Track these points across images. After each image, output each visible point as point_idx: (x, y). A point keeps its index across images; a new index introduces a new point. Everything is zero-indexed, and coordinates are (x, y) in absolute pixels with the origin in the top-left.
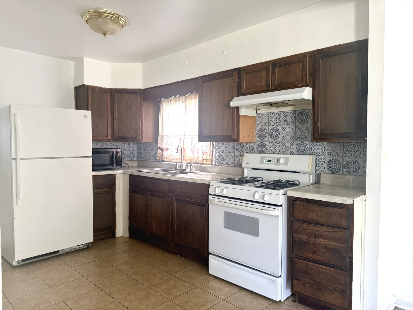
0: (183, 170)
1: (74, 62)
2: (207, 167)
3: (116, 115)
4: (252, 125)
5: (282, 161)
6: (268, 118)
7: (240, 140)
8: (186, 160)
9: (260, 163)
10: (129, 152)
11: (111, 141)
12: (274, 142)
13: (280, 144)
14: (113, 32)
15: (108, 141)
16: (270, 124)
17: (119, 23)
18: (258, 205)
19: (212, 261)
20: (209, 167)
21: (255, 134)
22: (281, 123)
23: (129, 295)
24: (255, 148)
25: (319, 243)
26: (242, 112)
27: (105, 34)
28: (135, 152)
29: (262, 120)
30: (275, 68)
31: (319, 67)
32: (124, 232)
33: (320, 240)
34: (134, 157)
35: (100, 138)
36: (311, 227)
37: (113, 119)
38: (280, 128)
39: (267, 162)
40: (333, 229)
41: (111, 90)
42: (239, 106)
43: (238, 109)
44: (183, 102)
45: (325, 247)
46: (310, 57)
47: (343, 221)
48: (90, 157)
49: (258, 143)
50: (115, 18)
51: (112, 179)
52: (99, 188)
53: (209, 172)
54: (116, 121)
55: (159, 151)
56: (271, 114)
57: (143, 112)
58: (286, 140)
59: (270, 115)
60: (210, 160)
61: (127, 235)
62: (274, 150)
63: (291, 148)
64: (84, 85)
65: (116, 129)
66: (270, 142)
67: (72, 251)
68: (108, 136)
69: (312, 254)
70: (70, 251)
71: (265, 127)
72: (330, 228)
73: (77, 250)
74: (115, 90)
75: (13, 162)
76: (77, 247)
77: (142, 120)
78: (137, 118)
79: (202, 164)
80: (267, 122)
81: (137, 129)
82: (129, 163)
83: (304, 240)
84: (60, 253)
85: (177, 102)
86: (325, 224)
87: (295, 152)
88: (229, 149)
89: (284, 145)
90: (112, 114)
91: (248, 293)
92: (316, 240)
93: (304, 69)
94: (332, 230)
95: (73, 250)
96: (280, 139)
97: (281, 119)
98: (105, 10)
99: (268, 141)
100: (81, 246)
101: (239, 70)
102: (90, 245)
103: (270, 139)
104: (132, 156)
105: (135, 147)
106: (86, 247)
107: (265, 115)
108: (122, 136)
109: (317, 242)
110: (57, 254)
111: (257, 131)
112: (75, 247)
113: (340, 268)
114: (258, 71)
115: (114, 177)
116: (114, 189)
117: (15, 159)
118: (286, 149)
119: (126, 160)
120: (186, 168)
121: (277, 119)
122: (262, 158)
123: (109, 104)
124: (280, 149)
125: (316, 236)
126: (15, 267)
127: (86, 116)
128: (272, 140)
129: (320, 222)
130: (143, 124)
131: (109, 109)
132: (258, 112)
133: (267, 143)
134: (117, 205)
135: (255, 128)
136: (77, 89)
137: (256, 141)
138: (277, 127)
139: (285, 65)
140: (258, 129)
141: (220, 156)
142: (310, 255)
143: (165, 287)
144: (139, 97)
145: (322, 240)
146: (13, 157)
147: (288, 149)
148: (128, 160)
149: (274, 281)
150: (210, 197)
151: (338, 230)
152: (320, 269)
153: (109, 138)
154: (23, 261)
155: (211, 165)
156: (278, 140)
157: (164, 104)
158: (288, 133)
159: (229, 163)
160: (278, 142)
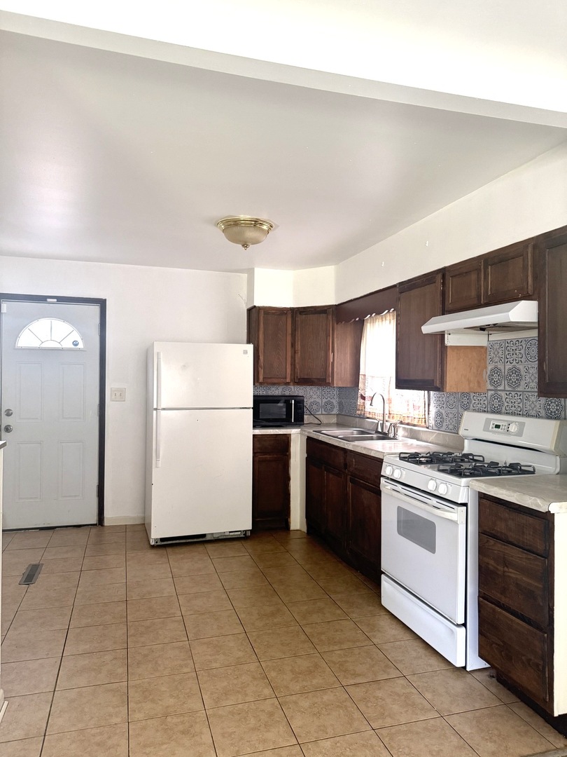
0: (385, 434)
1: (246, 275)
2: (419, 431)
3: (298, 346)
4: (477, 362)
5: (513, 428)
6: (503, 349)
7: (447, 388)
8: (393, 417)
9: (484, 430)
10: (324, 400)
11: (291, 384)
12: (513, 393)
13: (521, 397)
14: (256, 242)
15: (287, 384)
16: (506, 360)
17: (263, 230)
18: (434, 501)
19: (386, 584)
20: (422, 431)
21: (486, 376)
22: (522, 360)
23: (254, 606)
24: (486, 402)
25: (509, 576)
26: (450, 341)
27: (245, 245)
28: (335, 402)
29: (496, 353)
30: (488, 268)
31: (545, 264)
32: (301, 525)
33: (511, 570)
34: (332, 409)
35: (275, 381)
36: (500, 545)
37: (295, 352)
38: (521, 367)
39: (495, 429)
40: (526, 553)
41: (292, 310)
42: (444, 331)
43: (441, 336)
44: (390, 322)
45: (517, 584)
46: (535, 247)
47: (538, 541)
48: (249, 408)
49: (490, 393)
50: (256, 223)
51: (285, 442)
52: (265, 453)
53: (421, 441)
54: (298, 356)
55: (360, 401)
56: (509, 341)
57: (335, 340)
58: (529, 390)
59: (507, 345)
60: (423, 420)
61: (305, 529)
62: (513, 408)
63: (537, 404)
64: (255, 306)
65: (297, 366)
66: (508, 393)
67: (222, 537)
68: (286, 378)
69: (501, 594)
70: (220, 538)
71: (500, 366)
72: (522, 552)
73: (231, 538)
74: (298, 309)
75: (155, 412)
76: (231, 534)
77: (333, 351)
78: (327, 349)
79: (414, 425)
80: (503, 356)
81: (326, 366)
82: (324, 419)
83: (491, 567)
84: (208, 538)
85: (384, 322)
86: (516, 542)
87: (543, 413)
88: (451, 402)
89: (528, 399)
90: (293, 345)
91: (421, 645)
92: (506, 569)
93: (525, 268)
94: (524, 556)
95: (225, 537)
96: (520, 389)
97: (522, 351)
98: (242, 217)
99: (504, 390)
100: (236, 533)
101: (443, 272)
102: (249, 534)
103: (507, 388)
104: (329, 407)
105: (335, 392)
106: (242, 536)
107: (500, 343)
108: (306, 377)
109: (507, 574)
110: (204, 539)
111: (489, 373)
112: (228, 534)
113: (538, 627)
114: (466, 273)
115: (287, 437)
116: (286, 455)
117: (156, 409)
118: (530, 405)
119: (320, 413)
120: (388, 431)
121: (517, 352)
122: (488, 421)
123: (289, 331)
124: (521, 405)
125: (506, 563)
126: (153, 547)
127: (245, 352)
128: (510, 389)
129: (510, 539)
130: (335, 358)
131: (289, 338)
132: (491, 338)
133: (503, 394)
134: (291, 481)
135: (486, 368)
136: (250, 311)
137: (488, 390)
138: (518, 366)
139: (500, 262)
140: (490, 368)
141: (439, 414)
142: (499, 595)
143: (306, 607)
144: (330, 317)
145: (513, 571)
146: (155, 407)
147: (533, 406)
148: (324, 413)
149: (452, 631)
150: (383, 480)
151: (532, 556)
152: (510, 622)
153: (288, 380)
154: (162, 540)
155: (428, 428)
156: (519, 389)
157: (368, 325)
158: (533, 378)
159: (451, 427)
160: (519, 394)
